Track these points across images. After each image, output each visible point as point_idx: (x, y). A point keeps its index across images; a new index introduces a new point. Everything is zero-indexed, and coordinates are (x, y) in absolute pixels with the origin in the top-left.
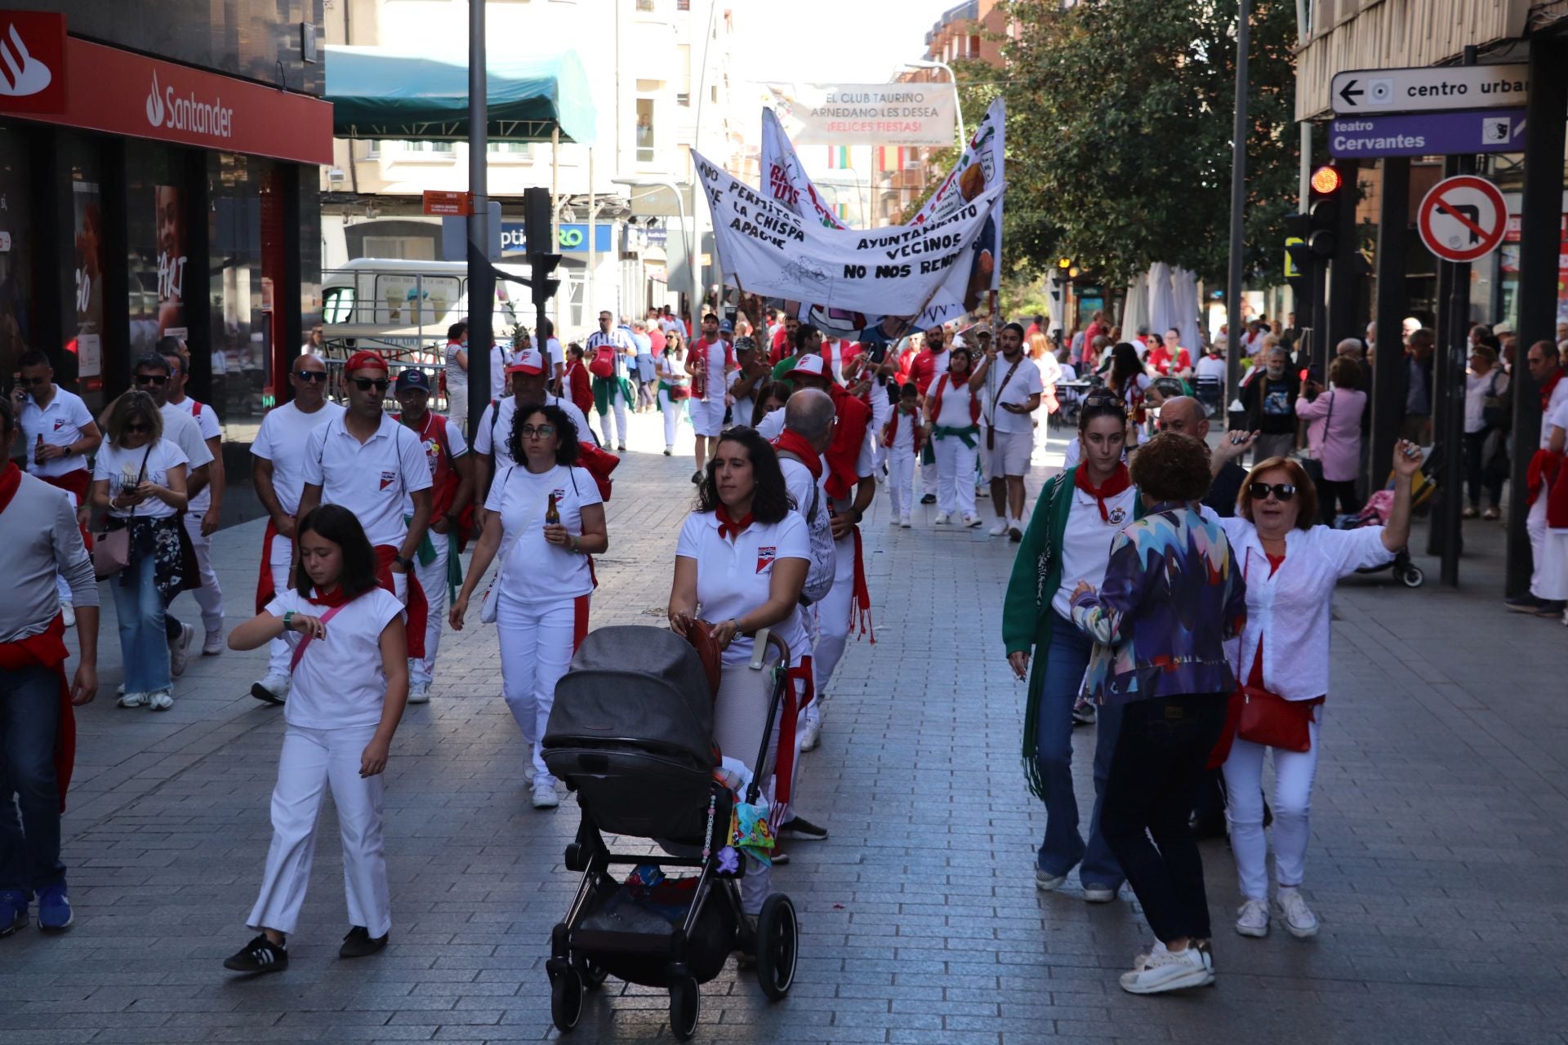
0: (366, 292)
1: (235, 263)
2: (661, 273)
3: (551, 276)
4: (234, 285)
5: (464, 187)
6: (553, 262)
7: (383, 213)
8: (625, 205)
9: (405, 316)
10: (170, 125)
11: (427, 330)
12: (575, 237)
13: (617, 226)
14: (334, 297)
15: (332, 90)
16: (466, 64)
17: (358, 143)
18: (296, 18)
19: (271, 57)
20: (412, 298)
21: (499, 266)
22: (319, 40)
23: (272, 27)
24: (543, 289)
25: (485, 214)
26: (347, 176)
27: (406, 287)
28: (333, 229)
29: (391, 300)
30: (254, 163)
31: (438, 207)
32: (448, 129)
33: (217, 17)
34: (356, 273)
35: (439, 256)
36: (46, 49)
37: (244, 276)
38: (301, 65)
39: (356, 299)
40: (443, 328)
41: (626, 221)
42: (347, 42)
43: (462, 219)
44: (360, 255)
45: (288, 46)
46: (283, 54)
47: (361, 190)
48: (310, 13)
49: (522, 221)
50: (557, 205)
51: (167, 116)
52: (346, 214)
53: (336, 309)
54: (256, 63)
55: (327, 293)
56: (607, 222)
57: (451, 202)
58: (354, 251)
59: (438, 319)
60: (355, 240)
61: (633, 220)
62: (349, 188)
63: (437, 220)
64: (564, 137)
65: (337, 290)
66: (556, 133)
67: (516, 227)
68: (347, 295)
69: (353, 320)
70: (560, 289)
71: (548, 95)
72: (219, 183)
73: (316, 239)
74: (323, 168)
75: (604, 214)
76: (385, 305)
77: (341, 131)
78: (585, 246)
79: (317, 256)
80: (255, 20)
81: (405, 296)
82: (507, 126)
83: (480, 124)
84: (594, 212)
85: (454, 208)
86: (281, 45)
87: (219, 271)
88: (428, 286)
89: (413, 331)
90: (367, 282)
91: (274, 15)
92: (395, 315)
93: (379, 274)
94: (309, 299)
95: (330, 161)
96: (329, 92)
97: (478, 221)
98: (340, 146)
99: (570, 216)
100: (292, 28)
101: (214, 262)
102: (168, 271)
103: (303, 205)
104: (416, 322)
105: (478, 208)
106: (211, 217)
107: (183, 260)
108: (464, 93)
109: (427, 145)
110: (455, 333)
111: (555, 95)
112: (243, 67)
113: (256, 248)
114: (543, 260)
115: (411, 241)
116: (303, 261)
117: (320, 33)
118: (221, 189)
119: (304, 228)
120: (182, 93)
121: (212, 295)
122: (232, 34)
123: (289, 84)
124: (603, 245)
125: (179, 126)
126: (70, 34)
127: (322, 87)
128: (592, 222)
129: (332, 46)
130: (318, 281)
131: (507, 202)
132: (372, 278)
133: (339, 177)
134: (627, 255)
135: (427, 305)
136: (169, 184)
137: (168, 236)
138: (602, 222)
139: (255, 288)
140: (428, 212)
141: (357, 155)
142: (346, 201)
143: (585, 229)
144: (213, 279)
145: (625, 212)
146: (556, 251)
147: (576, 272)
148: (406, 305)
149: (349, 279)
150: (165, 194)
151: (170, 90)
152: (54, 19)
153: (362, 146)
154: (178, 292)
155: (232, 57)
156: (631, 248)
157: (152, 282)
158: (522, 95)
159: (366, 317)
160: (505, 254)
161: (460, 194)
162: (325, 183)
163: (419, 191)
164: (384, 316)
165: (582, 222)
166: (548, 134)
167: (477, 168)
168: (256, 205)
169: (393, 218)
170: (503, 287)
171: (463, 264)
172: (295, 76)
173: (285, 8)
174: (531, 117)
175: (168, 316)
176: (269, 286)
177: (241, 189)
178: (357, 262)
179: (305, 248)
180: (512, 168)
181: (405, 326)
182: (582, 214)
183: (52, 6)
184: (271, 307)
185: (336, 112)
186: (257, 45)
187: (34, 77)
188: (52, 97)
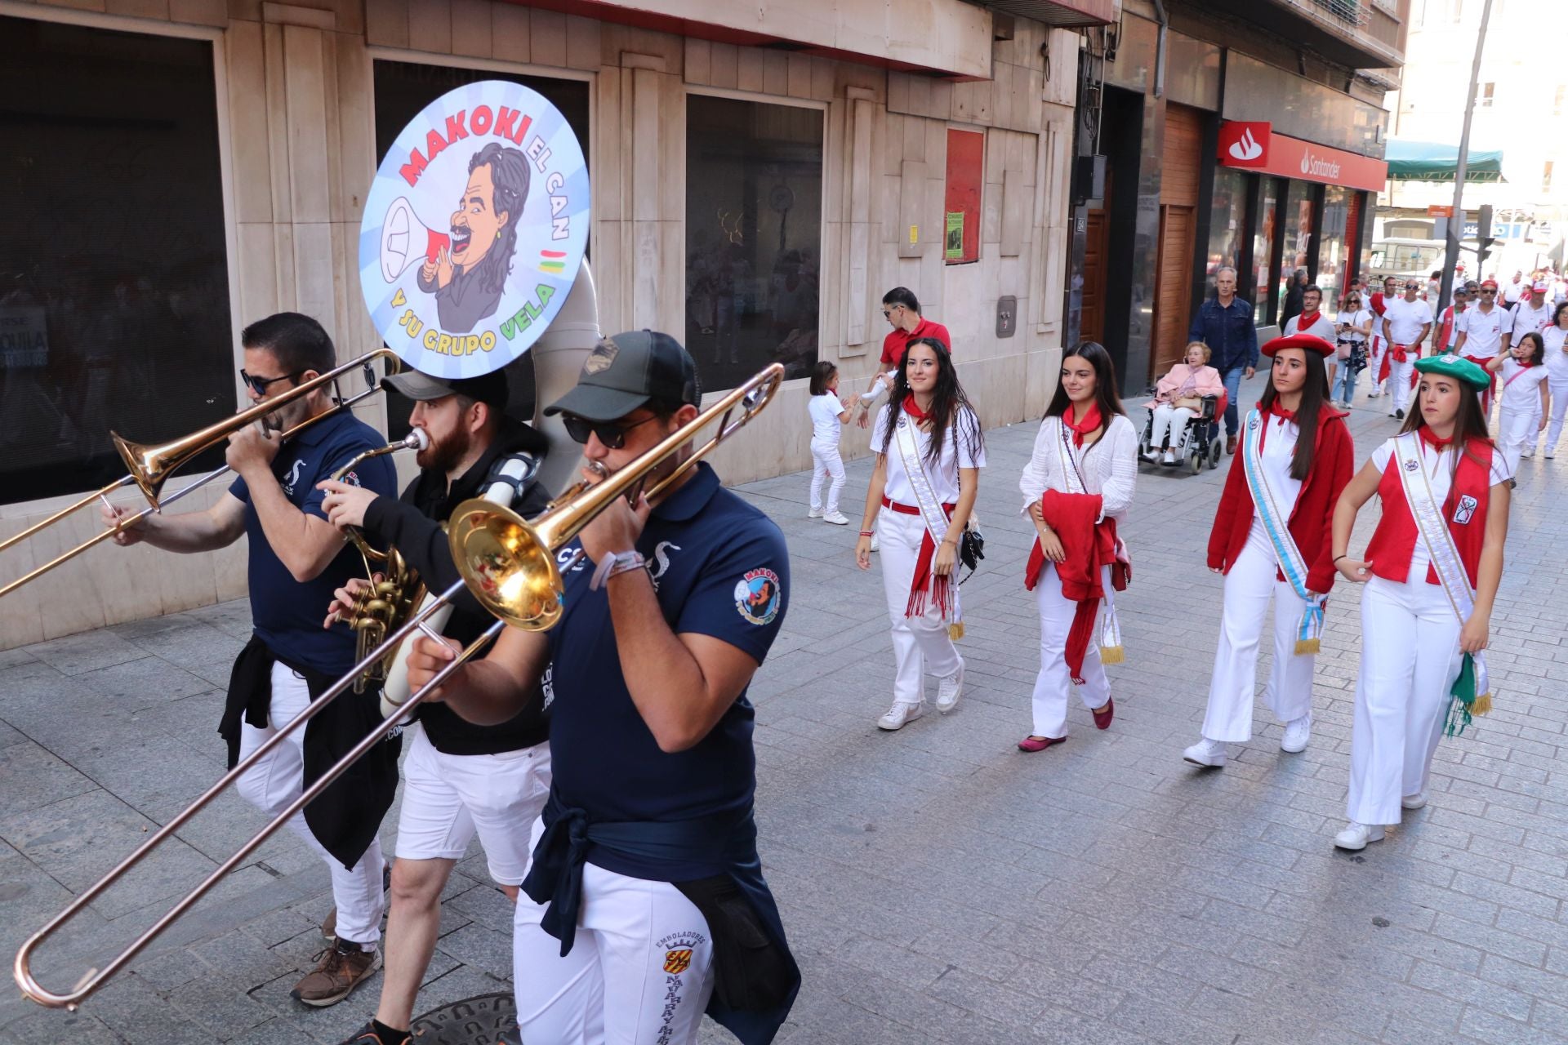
0: (1391, 254)
1: (1332, 236)
2: (1548, 250)
3: (1488, 249)
4: (1330, 249)
5: (1450, 204)
6: (1489, 242)
7: (1404, 217)
8: (1531, 216)
9: (1409, 266)
10: (1311, 172)
11: (1419, 273)
12: (1501, 230)
13: (1524, 225)
14: (1375, 255)
15: (1389, 157)
16: (1459, 145)
17: (1395, 182)
18: (1374, 123)
19: (1360, 142)
20: (1413, 257)
21: (1461, 244)
22: (1384, 134)
23: (1363, 130)
24: (1483, 255)
25: (1459, 216)
26: (1388, 199)
27: (1411, 252)
28: (1379, 223)
29: (1403, 258)
30: (1347, 191)
31: (1435, 213)
32: (1443, 175)
33: (1337, 124)
34: (1388, 244)
35: (1430, 236)
36: (1262, 139)
37: (1335, 244)
38: (1374, 146)
39: (1386, 257)
40: (1429, 272)
41: (1529, 223)
42: (1397, 134)
43: (1446, 219)
44: (1389, 236)
45: (1369, 137)
46: (1367, 140)
47: (1393, 206)
48: (1382, 120)
49: (1476, 222)
50: (1495, 214)
51: (1310, 168)
52: (1386, 217)
53: (1376, 261)
54: (1354, 145)
55: (1372, 254)
56: (1520, 223)
57: (1442, 210)
58: (1387, 234)
59: (1425, 268)
60: (1388, 229)
61: (1534, 223)
62: (1388, 204)
63: (1432, 221)
64: (1503, 180)
65: (1376, 252)
66: (1499, 178)
67: (1471, 225)
68: (1381, 255)
69: (1383, 267)
70: (1491, 256)
71: (1498, 160)
72: (1329, 201)
73: (1371, 228)
74: (1379, 193)
75: (1519, 219)
76: (1400, 260)
77: (1389, 177)
78: (1506, 235)
79: (1370, 236)
80: (1355, 126)
81: (1410, 256)
82: (1473, 174)
83: (1462, 173)
84: (1514, 217)
85: (1443, 214)
86: (1366, 136)
87: (1325, 241)
88: (1423, 252)
89: (1412, 273)
90: (1392, 249)
91: (1364, 122)
92: (1404, 265)
93: (1399, 245)
94: (1364, 252)
95: (1383, 190)
96: (1386, 158)
97: (1454, 221)
98: (1388, 183)
99: (1500, 220)
100: (1372, 128)
101: (1323, 237)
102: (1302, 239)
103: (1367, 213)
104: (1414, 268)
105: (1455, 214)
106: (1324, 216)
107: (1309, 235)
108: (1456, 158)
109: (1430, 184)
111: (1501, 159)
112: (1347, 145)
113: (1343, 231)
114: (1485, 241)
115: (1416, 230)
116: (1364, 237)
117: (1386, 130)
118: (1330, 205)
119: (1366, 223)
120: (1318, 158)
121: (1320, 252)
123: (1369, 154)
124: (1516, 234)
125: (1315, 173)
126: (1273, 132)
127: (1384, 156)
128: (1512, 223)
129: (1389, 136)
130: (1369, 247)
131: (1470, 213)
132: (1395, 247)
133: (1385, 199)
134: (1528, 241)
135: (1421, 261)
136: (1308, 200)
137: (1304, 224)
138: (1517, 223)
139: (1340, 249)
140: (1430, 216)
141: (1394, 189)
142: (1384, 210)
143: (1507, 227)
144: (1322, 245)
145: (1530, 219)
146: (1491, 237)
147: (1500, 247)
148: (1410, 261)
149: (1384, 248)
150: (1305, 205)
151: (1313, 157)
152: (1267, 125)
153: (1397, 184)
154: (1305, 250)
156: (1529, 237)
157: (1293, 245)
158: (1484, 159)
159: (1389, 265)
160: (1465, 238)
161: (1447, 207)
162: (1379, 203)
163: (1426, 206)
164: (1399, 265)
165: (1507, 223)
166: (1494, 178)
167: (1458, 195)
168: (1346, 212)
169: (1408, 219)
170: (1462, 254)
171: (1444, 242)
172: (1371, 151)
173: (1370, 119)
174: (1487, 170)
175: (1300, 261)
176: (1347, 249)
177: (1339, 205)
178: (1388, 240)
179: (1365, 232)
180: (1475, 195)
181: (1408, 270)
182: (1507, 219)
183: (1266, 120)
184: (1347, 259)
185: (1389, 168)
186: (1353, 139)
187: (1255, 151)
188: (1261, 160)
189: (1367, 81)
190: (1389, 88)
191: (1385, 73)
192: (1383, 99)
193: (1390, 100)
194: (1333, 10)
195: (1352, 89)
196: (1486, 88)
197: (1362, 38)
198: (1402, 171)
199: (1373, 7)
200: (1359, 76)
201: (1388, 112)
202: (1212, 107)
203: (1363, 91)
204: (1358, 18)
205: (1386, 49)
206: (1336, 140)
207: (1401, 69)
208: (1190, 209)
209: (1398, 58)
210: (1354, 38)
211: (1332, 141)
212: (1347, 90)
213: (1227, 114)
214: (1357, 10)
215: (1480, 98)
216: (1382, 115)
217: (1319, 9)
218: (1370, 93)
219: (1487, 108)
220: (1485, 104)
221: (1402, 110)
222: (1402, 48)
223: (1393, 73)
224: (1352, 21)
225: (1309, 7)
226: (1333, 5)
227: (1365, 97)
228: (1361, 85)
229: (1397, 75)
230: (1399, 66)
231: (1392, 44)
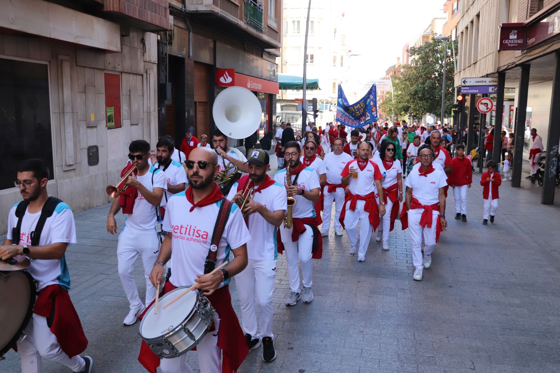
0: (284, 117)
3: (317, 114)
5: (302, 98)
6: (317, 111)
8: (330, 101)
10: (251, 87)
12: (321, 107)
13: (329, 105)
15: (279, 81)
16: (303, 77)
17: (283, 90)
18: (273, 69)
19: (268, 76)
20: (292, 118)
21: (308, 112)
22: (277, 73)
23: (269, 71)
24: (315, 116)
26: (281, 96)
28: (278, 106)
30: (265, 94)
31: (297, 101)
32: (299, 87)
33: (260, 69)
34: (282, 113)
35: (297, 110)
36: (232, 75)
37: (263, 114)
38: (274, 77)
42: (282, 73)
43: (301, 104)
45: (272, 74)
47: (284, 99)
48: (276, 68)
50: (318, 101)
51: (251, 86)
52: (281, 103)
53: (278, 120)
54: (266, 77)
55: (277, 117)
56: (327, 104)
57: (299, 100)
58: (282, 109)
59: (296, 122)
60: (282, 107)
61: (332, 104)
62: (281, 98)
63: (297, 104)
64: (320, 89)
65: (279, 117)
66: (318, 88)
67: (311, 105)
68: (281, 118)
70: (318, 116)
71: (317, 82)
73: (275, 107)
74: (277, 95)
75: (327, 103)
76: (287, 119)
77: (280, 88)
78: (323, 109)
79: (276, 110)
80: (266, 70)
81: (291, 117)
82: (309, 87)
83: (305, 87)
84: (325, 102)
85: (300, 102)
86: (270, 74)
90: (284, 115)
91: (269, 68)
93: (286, 114)
94: (274, 118)
95: (278, 93)
96: (279, 82)
97: (304, 104)
98: (280, 91)
99: (320, 103)
100: (273, 71)
103: (273, 102)
105: (304, 102)
108: (302, 82)
109: (295, 91)
111: (318, 82)
112: (264, 77)
113: (265, 109)
114: (316, 111)
115: (292, 108)
116: (273, 111)
117: (277, 71)
119: (273, 106)
120: (253, 82)
122: (262, 72)
124: (326, 108)
125: (253, 88)
126: (236, 72)
127: (277, 81)
128: (324, 104)
129: (279, 73)
130: (276, 115)
131: (309, 101)
134: (331, 110)
135: (294, 119)
138: (326, 104)
139: (265, 116)
140: (296, 102)
141: (283, 93)
142: (280, 101)
143: (323, 106)
145: (330, 103)
146: (318, 109)
147: (321, 113)
148: (291, 119)
149: (281, 115)
151: (252, 81)
152: (233, 70)
153: (284, 91)
155: (262, 76)
156: (331, 109)
158: (312, 82)
160: (309, 110)
162: (277, 98)
163: (294, 99)
165: (323, 104)
166: (317, 89)
167: (304, 95)
168: (265, 102)
169: (288, 104)
170: (308, 116)
171: (301, 112)
172: (273, 79)
173: (271, 67)
174: (314, 86)
176: (267, 116)
177: (263, 99)
178: (283, 112)
179: (273, 109)
180: (310, 95)
182: (323, 103)
183: (233, 68)
184: (268, 120)
185: (280, 85)
186: (266, 74)
187: (229, 80)
188: (232, 83)
189: (269, 53)
190: (277, 56)
191: (275, 50)
192: (275, 60)
193: (278, 60)
194: (254, 27)
195: (264, 56)
196: (311, 57)
197: (265, 37)
198: (285, 86)
199: (268, 26)
200: (266, 51)
201: (277, 65)
202: (212, 63)
203: (268, 57)
204: (263, 30)
205: (274, 42)
206: (259, 75)
207: (281, 49)
208: (206, 103)
209: (279, 45)
210: (263, 38)
211: (258, 75)
212: (262, 57)
213: (218, 66)
214: (263, 27)
215: (309, 60)
216: (275, 65)
217: (249, 26)
218: (270, 58)
219: (312, 64)
220: (311, 62)
221: (283, 64)
222: (280, 42)
223: (278, 50)
224: (261, 31)
225: (245, 26)
226: (254, 25)
228: (267, 55)
229: (279, 51)
230: (279, 48)
231: (276, 40)
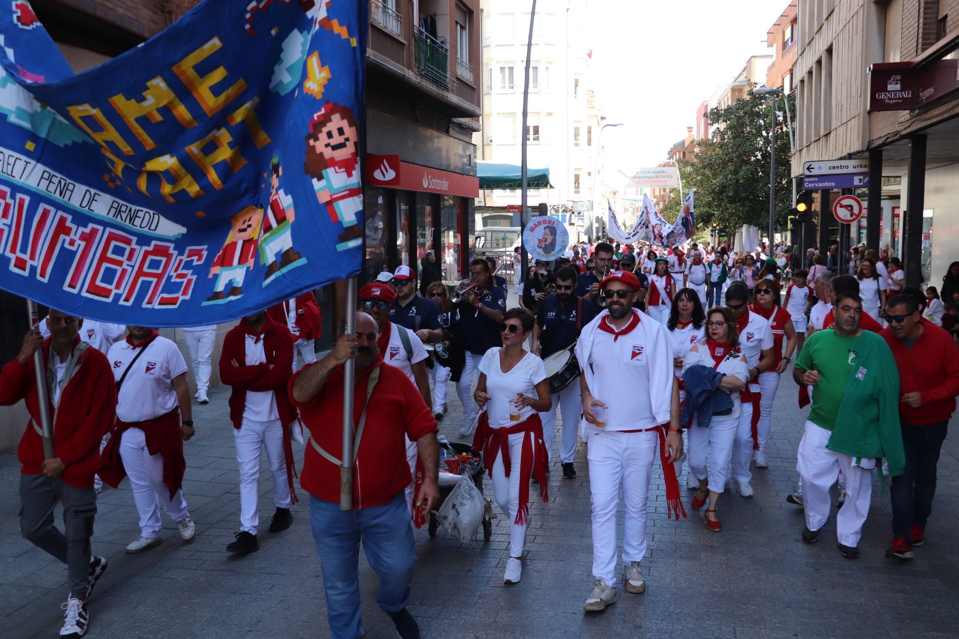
0: (489, 238)
1: (449, 229)
2: (583, 230)
4: (448, 236)
5: (520, 203)
7: (494, 213)
8: (571, 208)
9: (501, 245)
10: (430, 187)
11: (508, 249)
13: (568, 215)
14: (479, 239)
16: (521, 165)
17: (486, 191)
18: (468, 153)
19: (460, 166)
20: (503, 239)
22: (475, 159)
23: (461, 157)
25: (527, 212)
26: (483, 201)
27: (502, 235)
28: (478, 218)
29: (496, 240)
30: (455, 198)
31: (512, 210)
32: (515, 185)
33: (444, 154)
34: (486, 231)
35: (512, 225)
36: (395, 166)
37: (451, 233)
38: (469, 167)
39: (485, 240)
40: (513, 248)
41: (571, 213)
42: (483, 159)
43: (519, 214)
44: (487, 226)
45: (465, 161)
46: (464, 164)
47: (487, 206)
48: (472, 151)
49: (538, 214)
50: (549, 208)
51: (429, 184)
52: (483, 213)
53: (479, 243)
54: (456, 167)
55: (476, 238)
56: (565, 213)
57: (516, 208)
58: (485, 224)
59: (511, 246)
60: (485, 221)
61: (573, 213)
62: (483, 205)
63: (511, 214)
64: (551, 187)
65: (479, 237)
66: (549, 185)
67: (536, 216)
68: (483, 238)
69: (485, 246)
71: (546, 174)
72: (444, 204)
73: (474, 221)
74: (476, 199)
75: (564, 211)
76: (494, 242)
77: (481, 187)
79: (474, 227)
80: (456, 154)
81: (501, 239)
82: (533, 184)
83: (525, 184)
84: (561, 210)
85: (517, 210)
86: (463, 162)
87: (444, 232)
88: (508, 235)
89: (503, 249)
90: (489, 234)
91: (461, 152)
92: (498, 244)
93: (493, 232)
94: (471, 239)
95: (478, 196)
96: (478, 175)
97: (524, 214)
98: (481, 192)
99: (553, 212)
100: (467, 156)
101: (442, 229)
102: (429, 232)
103: (470, 210)
104: (504, 246)
105: (524, 210)
106: (442, 215)
107: (433, 229)
108: (520, 174)
109: (508, 191)
110: (516, 250)
111: (549, 174)
112: (452, 168)
113: (455, 224)
115: (502, 221)
116: (469, 228)
117: (475, 157)
118: (445, 207)
119: (470, 218)
120: (433, 177)
121: (442, 239)
122: (448, 159)
123: (466, 173)
124: (564, 221)
125: (433, 187)
126: (401, 161)
127: (476, 174)
128: (560, 214)
129: (479, 161)
130: (474, 234)
131: (533, 208)
132: (491, 233)
133: (480, 202)
134: (571, 224)
135: (508, 241)
136: (429, 205)
137: (429, 222)
138: (563, 214)
139: (455, 237)
140: (508, 212)
141: (486, 195)
142: (481, 209)
143: (558, 215)
144: (442, 235)
145: (571, 210)
148: (501, 241)
149: (484, 234)
150: (428, 209)
151: (430, 176)
152: (397, 156)
154: (432, 239)
155: (449, 166)
156: (572, 222)
157: (424, 236)
158: (538, 174)
159: (488, 245)
161: (519, 206)
162: (476, 204)
163: (505, 205)
164: (494, 245)
165: (557, 214)
166: (546, 186)
167: (524, 197)
168: (455, 211)
169: (496, 214)
171: (519, 228)
172: (469, 169)
173: (464, 150)
174: (541, 181)
175: (429, 246)
176: (459, 236)
177: (451, 206)
178: (486, 228)
179: (470, 224)
180: (535, 197)
181: (501, 248)
182: (557, 211)
183: (396, 153)
184: (460, 242)
185: (480, 182)
186: (456, 162)
187: (391, 175)
188: (396, 180)
189: (461, 127)
190: (475, 130)
191: (471, 121)
192: (471, 137)
193: (476, 138)
194: (433, 81)
195: (451, 132)
196: (534, 130)
197: (453, 98)
198: (491, 183)
199: (458, 79)
200: (454, 123)
201: (475, 145)
203: (458, 133)
204: (449, 85)
205: (469, 105)
206: (444, 165)
207: (481, 118)
209: (477, 111)
210: (448, 99)
211: (441, 165)
212: (447, 132)
214: (448, 80)
215: (531, 135)
216: (472, 147)
217: (423, 80)
218: (463, 134)
219: (536, 142)
220: (534, 139)
221: (485, 143)
222: (479, 105)
223: (476, 121)
224: (446, 88)
225: (416, 78)
226: (432, 78)
227: (459, 136)
228: (456, 129)
229: (478, 121)
230: (478, 116)
231: (472, 102)
